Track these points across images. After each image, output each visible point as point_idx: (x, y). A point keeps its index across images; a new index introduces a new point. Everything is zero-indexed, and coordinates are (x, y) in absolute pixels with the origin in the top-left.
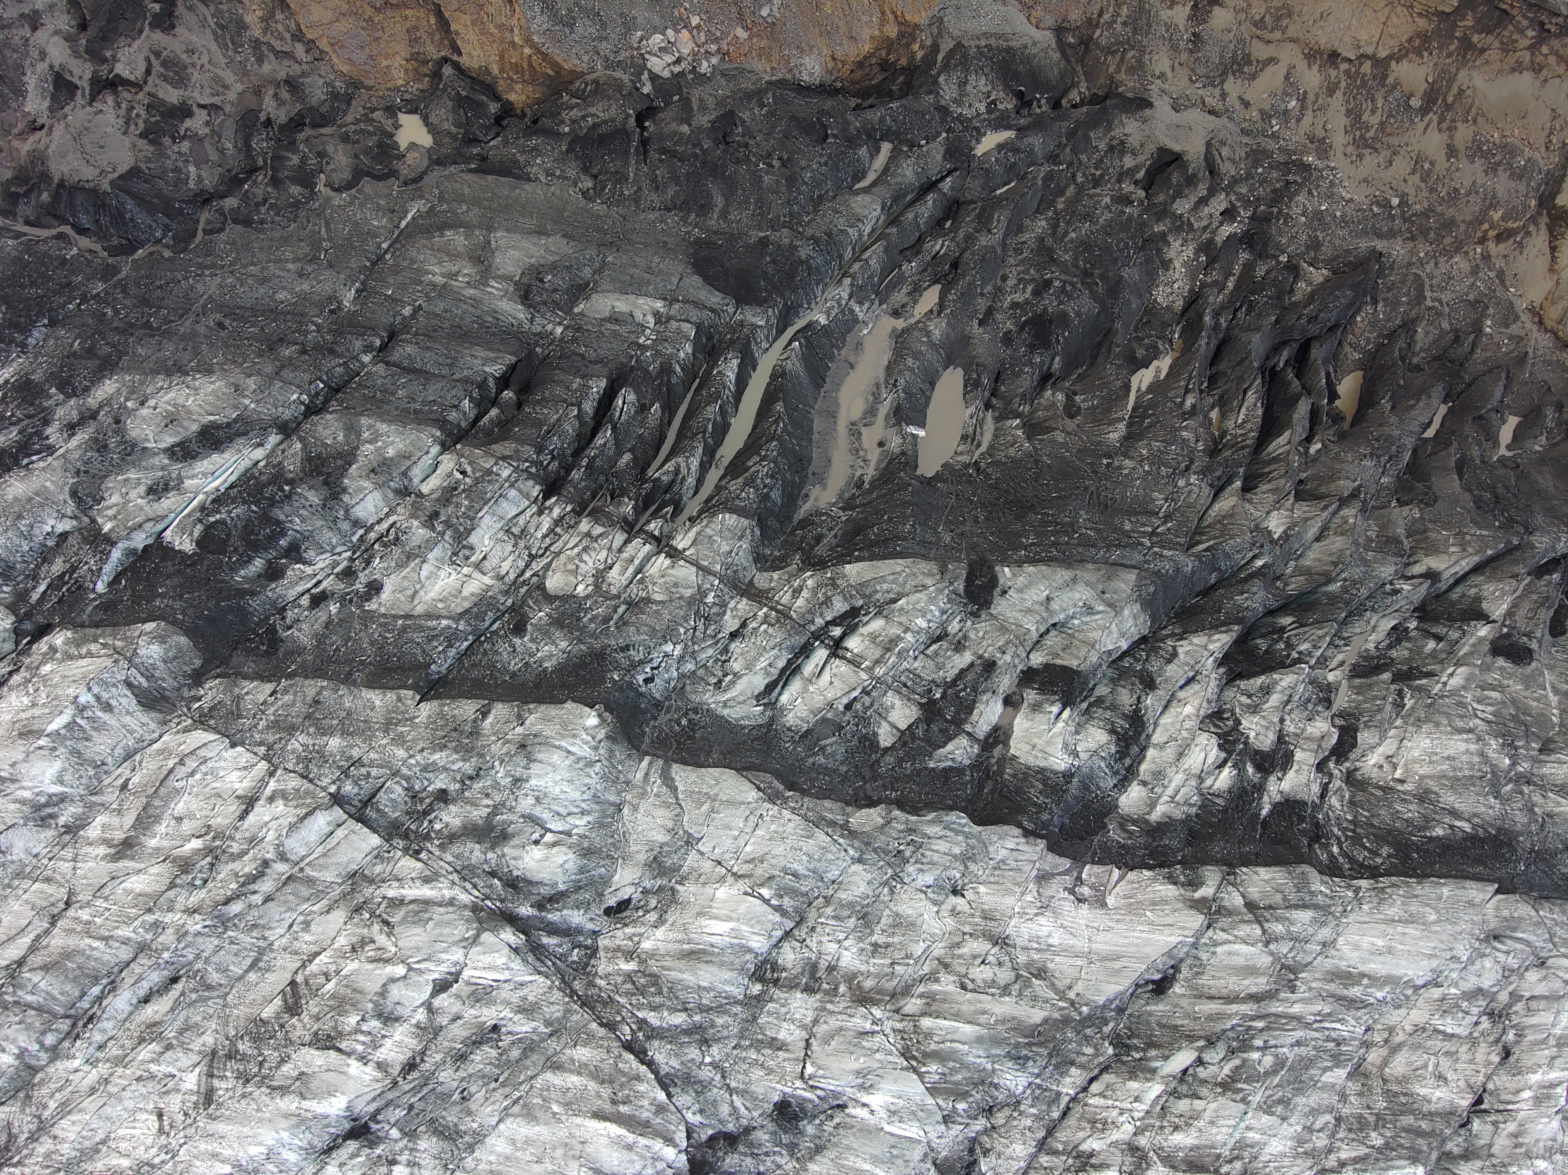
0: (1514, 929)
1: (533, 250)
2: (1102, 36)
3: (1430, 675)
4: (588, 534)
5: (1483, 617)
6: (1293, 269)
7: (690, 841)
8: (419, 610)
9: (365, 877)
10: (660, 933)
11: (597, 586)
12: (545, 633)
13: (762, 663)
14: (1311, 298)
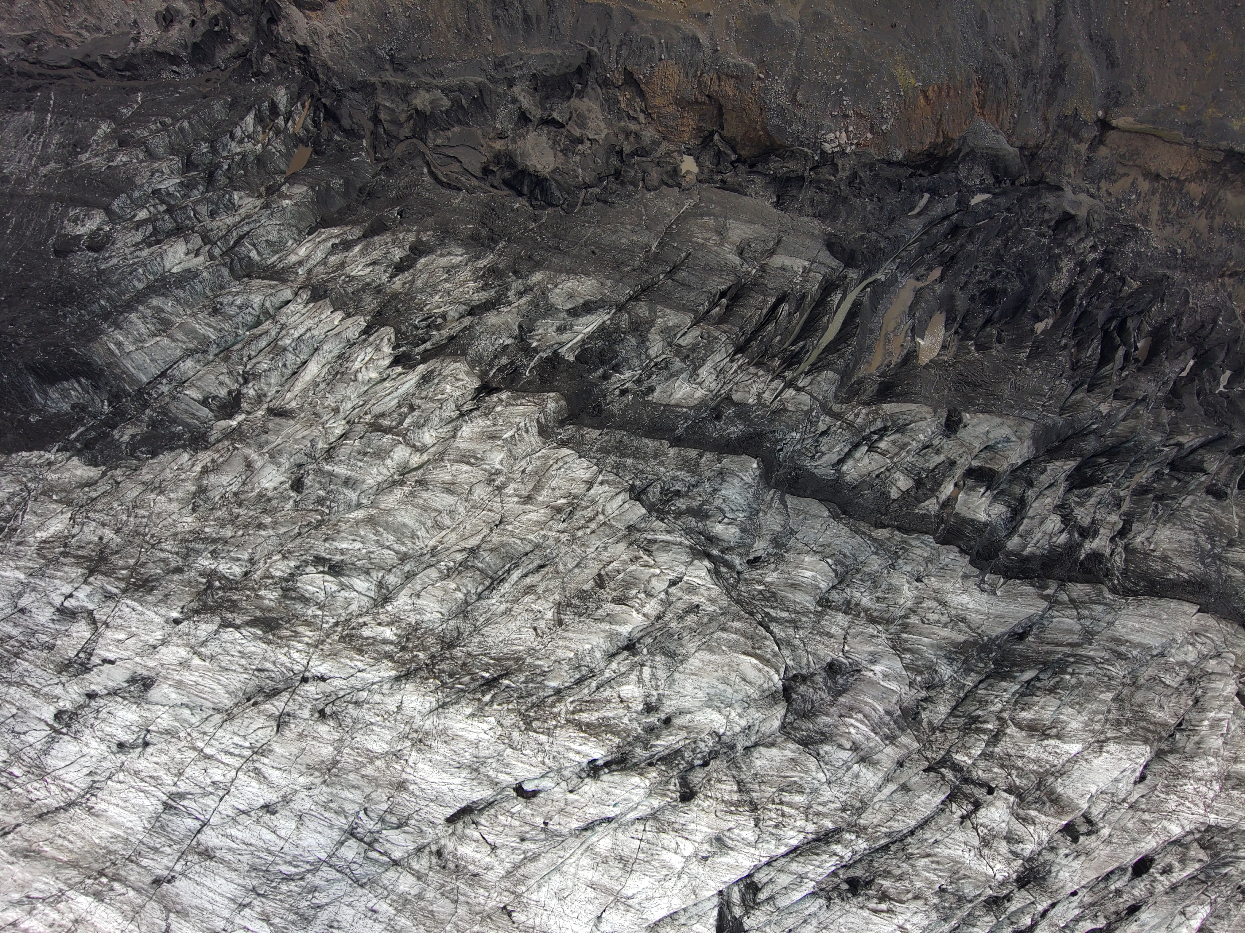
0: (1206, 631)
1: (748, 231)
2: (1042, 153)
3: (1173, 498)
4: (756, 374)
5: (1204, 471)
6: (1123, 280)
7: (792, 533)
8: (673, 402)
9: (636, 529)
10: (775, 574)
11: (759, 401)
12: (731, 421)
13: (837, 449)
14: (1130, 296)
